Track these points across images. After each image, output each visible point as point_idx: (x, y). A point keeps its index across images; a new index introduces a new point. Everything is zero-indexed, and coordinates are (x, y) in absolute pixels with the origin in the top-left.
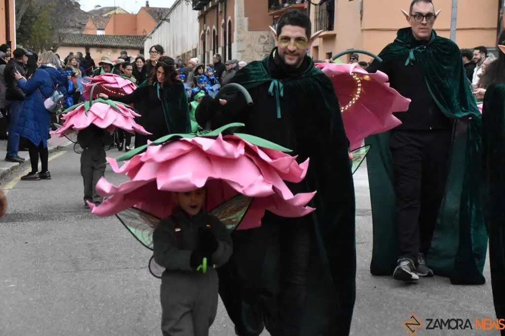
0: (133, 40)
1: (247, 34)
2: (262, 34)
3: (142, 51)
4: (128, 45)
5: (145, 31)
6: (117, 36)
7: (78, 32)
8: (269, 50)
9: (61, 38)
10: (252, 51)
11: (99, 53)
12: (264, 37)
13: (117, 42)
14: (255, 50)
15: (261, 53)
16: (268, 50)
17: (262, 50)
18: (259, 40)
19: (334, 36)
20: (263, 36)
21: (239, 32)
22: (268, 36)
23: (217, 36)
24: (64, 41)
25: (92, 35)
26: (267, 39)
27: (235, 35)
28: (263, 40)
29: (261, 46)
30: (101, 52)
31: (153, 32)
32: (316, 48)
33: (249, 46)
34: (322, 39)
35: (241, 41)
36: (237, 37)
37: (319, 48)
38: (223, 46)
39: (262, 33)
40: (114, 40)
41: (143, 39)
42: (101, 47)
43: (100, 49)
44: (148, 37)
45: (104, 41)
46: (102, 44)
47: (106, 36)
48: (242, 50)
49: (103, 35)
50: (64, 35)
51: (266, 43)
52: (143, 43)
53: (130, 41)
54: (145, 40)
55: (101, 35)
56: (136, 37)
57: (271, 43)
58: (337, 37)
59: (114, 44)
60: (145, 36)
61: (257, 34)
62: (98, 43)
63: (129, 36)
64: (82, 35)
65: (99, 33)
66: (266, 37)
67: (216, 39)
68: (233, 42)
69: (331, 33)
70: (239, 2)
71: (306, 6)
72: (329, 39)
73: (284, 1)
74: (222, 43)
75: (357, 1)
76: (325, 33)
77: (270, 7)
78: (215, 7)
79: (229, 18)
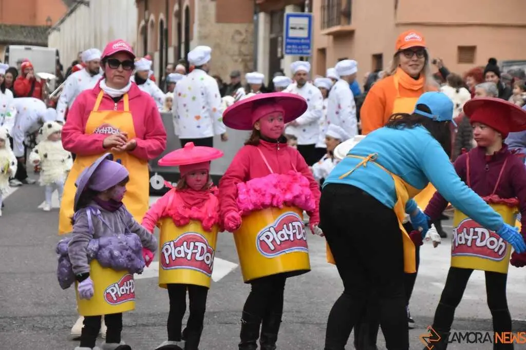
0: (29, 32)
1: (214, 28)
2: (238, 29)
5: (49, 19)
6: (5, 26)
10: (222, 53)
12: (241, 34)
14: (227, 53)
15: (236, 58)
16: (246, 53)
17: (237, 53)
18: (233, 38)
19: (352, 33)
20: (239, 31)
21: (201, 25)
22: (247, 31)
23: (167, 30)
26: (244, 36)
27: (196, 28)
28: (239, 38)
29: (235, 48)
31: (62, 22)
32: (323, 51)
34: (331, 37)
35: (205, 37)
36: (200, 32)
37: (328, 51)
38: (176, 45)
39: (237, 26)
41: (46, 30)
44: (54, 29)
51: (243, 42)
52: (47, 38)
54: (49, 33)
56: (34, 27)
57: (251, 42)
58: (357, 35)
60: (49, 27)
61: (230, 29)
63: (24, 27)
66: (243, 32)
67: (165, 34)
68: (192, 39)
69: (347, 28)
72: (344, 37)
74: (173, 41)
76: (338, 28)
79: (187, 3)
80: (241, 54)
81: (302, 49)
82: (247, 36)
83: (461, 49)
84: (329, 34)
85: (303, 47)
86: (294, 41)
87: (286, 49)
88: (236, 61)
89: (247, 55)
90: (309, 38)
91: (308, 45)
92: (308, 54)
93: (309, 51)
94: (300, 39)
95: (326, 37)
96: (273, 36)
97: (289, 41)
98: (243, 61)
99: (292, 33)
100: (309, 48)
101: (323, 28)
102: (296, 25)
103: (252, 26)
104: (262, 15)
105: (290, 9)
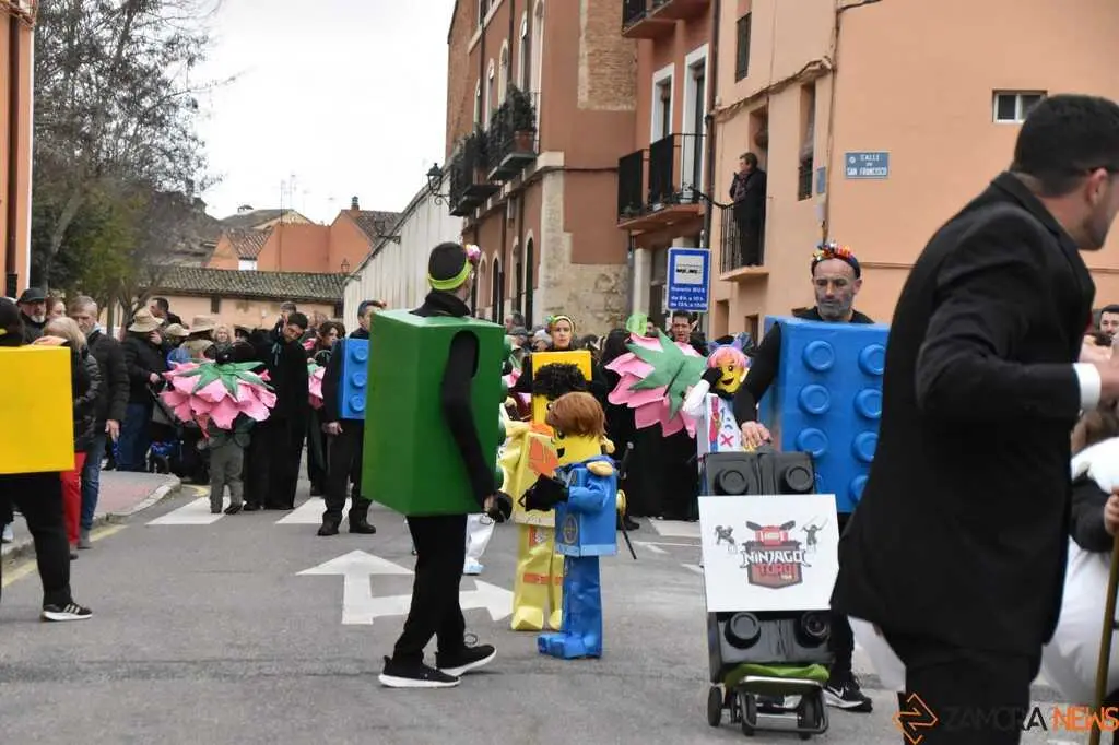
0: (319, 284)
1: (568, 272)
2: (603, 272)
3: (339, 309)
4: (308, 293)
5: (345, 263)
6: (284, 273)
7: (197, 264)
8: (618, 308)
9: (157, 277)
10: (579, 309)
11: (241, 311)
12: (608, 279)
13: (284, 288)
14: (587, 307)
15: (600, 315)
16: (614, 307)
17: (602, 308)
18: (596, 286)
19: (764, 277)
20: (604, 275)
21: (549, 266)
22: (617, 275)
23: (503, 275)
24: (164, 285)
25: (227, 271)
26: (614, 282)
27: (542, 272)
28: (605, 286)
29: (600, 300)
30: (246, 310)
31: (364, 266)
32: (724, 305)
33: (574, 297)
34: (736, 284)
35: (556, 284)
36: (547, 277)
37: (731, 305)
38: (515, 296)
39: (603, 269)
40: (277, 281)
41: (341, 280)
42: (246, 298)
43: (244, 302)
44: (353, 277)
45: (255, 284)
46: (249, 290)
47: (258, 272)
48: (556, 306)
49: (254, 271)
50: (166, 271)
51: (610, 292)
52: (342, 292)
53: (312, 285)
54: (346, 284)
55: (247, 271)
56: (326, 276)
57: (623, 292)
58: (772, 280)
59: (276, 291)
60: (346, 275)
61: (592, 272)
62: (239, 288)
63: (311, 275)
64: (204, 270)
65: (245, 266)
66: (612, 276)
67: (500, 281)
68: (537, 288)
69: (754, 270)
70: (551, 199)
71: (702, 208)
72: (754, 285)
73: (653, 199)
74: (511, 290)
75: (817, 199)
76: (744, 270)
77: (621, 212)
78: (499, 209)
79: (529, 234)
80: (608, 309)
81: (693, 302)
82: (617, 284)
84: (732, 279)
85: (696, 299)
86: (682, 290)
87: (670, 301)
88: (600, 319)
89: (617, 312)
90: (704, 285)
91: (704, 295)
92: (705, 309)
93: (703, 305)
94: (692, 286)
95: (729, 284)
96: (655, 283)
97: (673, 289)
98: (611, 319)
99: (679, 278)
100: (705, 301)
101: (723, 270)
102: (686, 266)
103: (625, 269)
104: (639, 253)
105: (677, 244)
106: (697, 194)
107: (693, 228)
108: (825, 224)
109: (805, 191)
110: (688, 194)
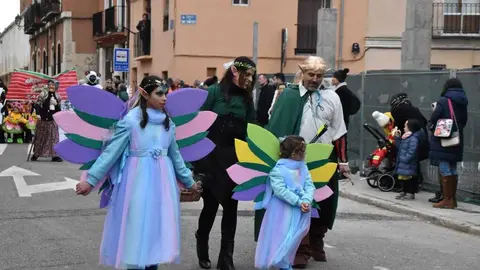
1: (74, 56)
2: (88, 57)
10: (79, 70)
12: (89, 59)
18: (85, 61)
19: (150, 60)
21: (67, 54)
22: (93, 58)
23: (47, 57)
26: (91, 60)
27: (64, 57)
28: (88, 62)
29: (87, 67)
32: (135, 69)
33: (77, 66)
34: (139, 62)
35: (70, 61)
37: (138, 69)
38: (53, 66)
39: (88, 55)
51: (91, 64)
57: (96, 64)
58: (153, 61)
61: (83, 56)
66: (91, 58)
67: (46, 59)
68: (62, 62)
69: (148, 57)
70: (67, 29)
71: (126, 34)
72: (147, 62)
73: (107, 30)
74: (51, 63)
75: (170, 32)
76: (143, 57)
77: (94, 34)
78: (46, 32)
79: (59, 42)
82: (93, 61)
83: (209, 69)
84: (138, 60)
85: (124, 67)
86: (120, 64)
87: (115, 68)
90: (127, 62)
91: (127, 66)
92: (128, 70)
94: (122, 62)
95: (137, 62)
96: (108, 61)
97: (117, 63)
99: (118, 59)
100: (128, 68)
101: (135, 56)
102: (120, 55)
103: (95, 56)
104: (101, 50)
105: (116, 47)
106: (123, 28)
107: (122, 41)
108: (174, 41)
109: (166, 28)
110: (120, 28)
